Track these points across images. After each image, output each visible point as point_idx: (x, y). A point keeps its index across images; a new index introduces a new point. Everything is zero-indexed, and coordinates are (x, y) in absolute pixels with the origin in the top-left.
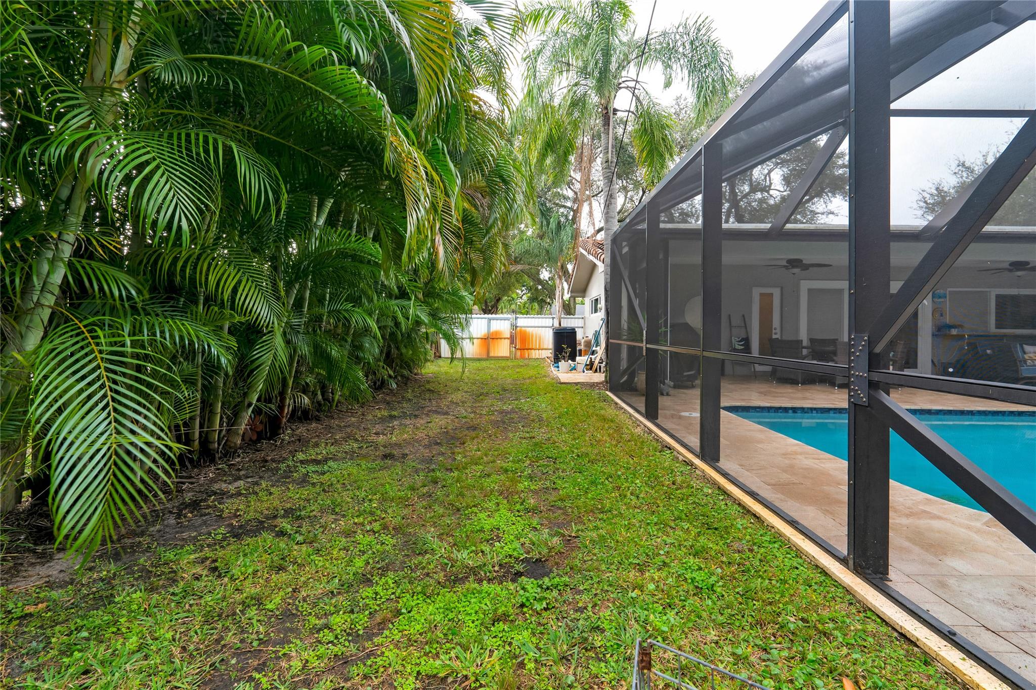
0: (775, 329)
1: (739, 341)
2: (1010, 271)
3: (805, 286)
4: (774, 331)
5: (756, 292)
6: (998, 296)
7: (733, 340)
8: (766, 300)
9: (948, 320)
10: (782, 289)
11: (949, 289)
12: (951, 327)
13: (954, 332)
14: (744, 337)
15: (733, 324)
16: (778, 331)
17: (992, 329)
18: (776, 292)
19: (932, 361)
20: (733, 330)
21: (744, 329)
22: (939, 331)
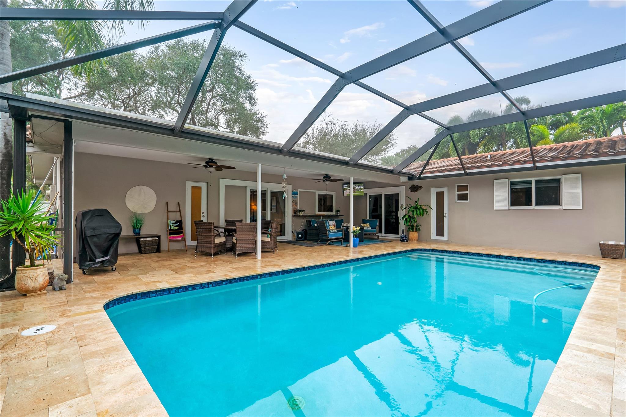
0: (203, 213)
1: (174, 223)
2: (324, 181)
3: (223, 182)
4: (202, 215)
5: (189, 185)
6: (319, 195)
7: (169, 223)
8: (196, 191)
9: (298, 207)
10: (208, 183)
11: (299, 190)
12: (300, 211)
13: (301, 214)
14: (179, 219)
15: (170, 209)
16: (205, 215)
17: (317, 213)
18: (204, 186)
19: (292, 231)
20: (170, 214)
21: (178, 214)
22: (295, 213)
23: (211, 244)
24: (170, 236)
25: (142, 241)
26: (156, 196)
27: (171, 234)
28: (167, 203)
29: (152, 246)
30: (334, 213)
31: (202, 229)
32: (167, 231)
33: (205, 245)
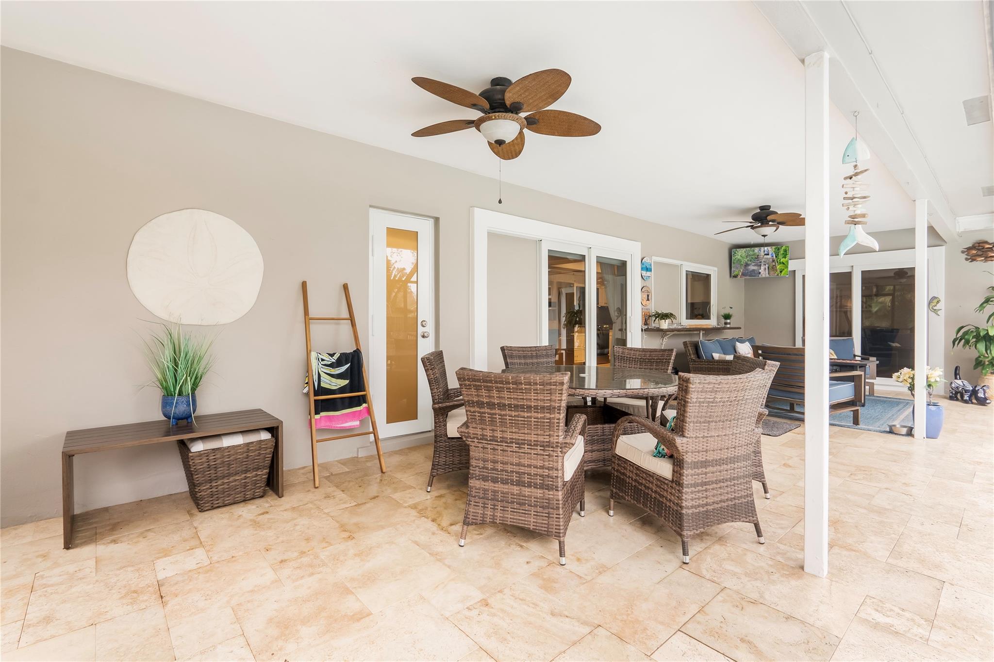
0: (424, 324)
1: (331, 366)
4: (421, 330)
5: (379, 224)
7: (313, 363)
9: (654, 306)
10: (437, 220)
13: (665, 324)
14: (349, 349)
15: (314, 311)
16: (430, 329)
17: (685, 321)
18: (424, 230)
20: (315, 327)
21: (346, 326)
22: (646, 323)
23: (549, 488)
24: (317, 417)
25: (200, 454)
26: (259, 259)
27: (321, 406)
28: (304, 285)
29: (246, 471)
30: (712, 322)
31: (502, 406)
32: (307, 394)
33: (515, 489)
